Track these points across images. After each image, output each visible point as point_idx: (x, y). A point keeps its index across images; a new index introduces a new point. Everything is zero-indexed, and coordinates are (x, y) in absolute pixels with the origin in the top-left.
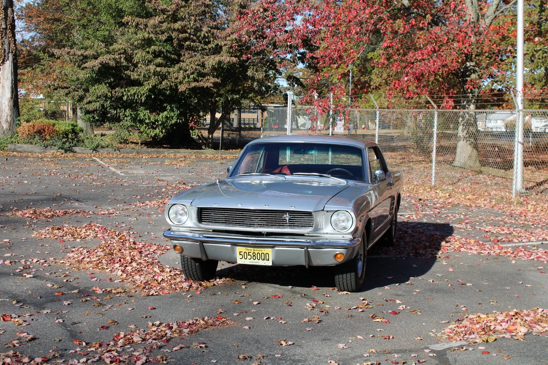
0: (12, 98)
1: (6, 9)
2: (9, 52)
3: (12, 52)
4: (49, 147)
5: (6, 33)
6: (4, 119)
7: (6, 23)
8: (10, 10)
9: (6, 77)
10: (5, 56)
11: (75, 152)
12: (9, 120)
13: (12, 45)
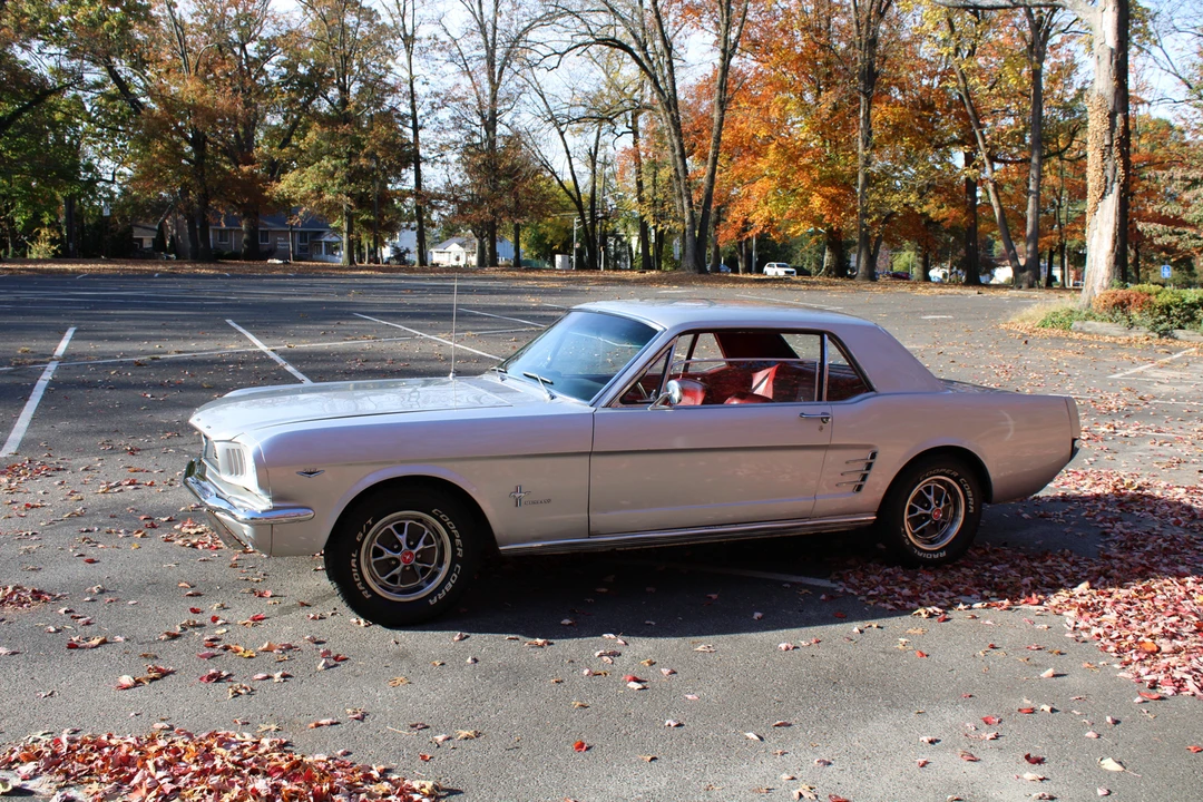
0: (1113, 251)
1: (1112, 116)
2: (1113, 181)
3: (1119, 181)
4: (1135, 328)
5: (1110, 153)
6: (1098, 284)
7: (1111, 136)
8: (1119, 118)
9: (1105, 220)
10: (1106, 187)
11: (1176, 339)
12: (1105, 284)
13: (1120, 171)
